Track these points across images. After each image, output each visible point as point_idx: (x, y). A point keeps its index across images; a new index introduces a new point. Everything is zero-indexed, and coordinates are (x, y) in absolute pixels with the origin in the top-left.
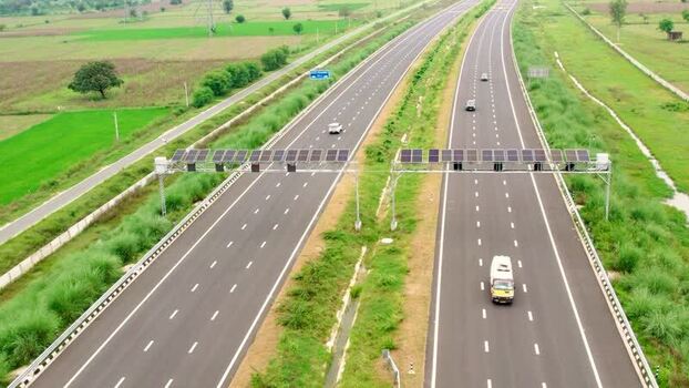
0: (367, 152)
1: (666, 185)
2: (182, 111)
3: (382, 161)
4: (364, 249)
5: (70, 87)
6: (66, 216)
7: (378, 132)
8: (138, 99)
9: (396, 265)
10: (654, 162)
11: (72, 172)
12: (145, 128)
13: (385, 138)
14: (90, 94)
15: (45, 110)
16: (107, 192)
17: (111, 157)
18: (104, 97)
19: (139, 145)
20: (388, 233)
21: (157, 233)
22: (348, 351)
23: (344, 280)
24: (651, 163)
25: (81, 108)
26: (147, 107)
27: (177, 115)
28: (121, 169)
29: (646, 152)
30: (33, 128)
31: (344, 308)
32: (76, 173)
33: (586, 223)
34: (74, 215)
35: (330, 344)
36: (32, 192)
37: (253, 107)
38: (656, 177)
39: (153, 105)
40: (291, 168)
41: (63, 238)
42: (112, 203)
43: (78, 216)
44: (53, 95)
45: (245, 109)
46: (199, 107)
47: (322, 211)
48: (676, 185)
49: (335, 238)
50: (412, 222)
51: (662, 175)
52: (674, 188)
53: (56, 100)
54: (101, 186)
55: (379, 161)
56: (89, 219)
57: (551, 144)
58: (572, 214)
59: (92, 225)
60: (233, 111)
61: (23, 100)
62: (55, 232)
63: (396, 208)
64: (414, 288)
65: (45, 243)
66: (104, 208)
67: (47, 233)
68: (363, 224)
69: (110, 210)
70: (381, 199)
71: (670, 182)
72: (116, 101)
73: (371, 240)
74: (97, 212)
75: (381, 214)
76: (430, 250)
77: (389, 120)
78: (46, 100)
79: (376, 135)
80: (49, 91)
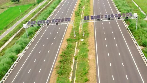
0: (75, 13)
1: (144, 14)
2: (35, 5)
3: (79, 15)
4: (77, 43)
5: (12, 1)
6: (9, 36)
7: (77, 7)
8: (26, 2)
9: (86, 48)
10: (139, 8)
11: (11, 23)
12: (27, 10)
13: (79, 9)
14: (16, 2)
15: (7, 7)
16: (18, 28)
17: (19, 18)
18: (19, 3)
19: (26, 14)
20: (82, 38)
21: (26, 43)
22: (76, 81)
23: (73, 54)
24: (139, 9)
25: (14, 6)
26: (28, 4)
27: (34, 6)
28: (21, 22)
29: (137, 6)
30: (4, 12)
31: (73, 64)
32: (12, 24)
33: (131, 30)
34: (10, 36)
35: (70, 78)
36: (2, 30)
37: (50, 2)
38: (141, 13)
39: (29, 4)
40: (57, 24)
41: (8, 42)
42: (19, 31)
43: (11, 36)
44: (9, 3)
45: (48, 3)
46: (39, 3)
47: (66, 32)
48: (146, 14)
49: (70, 41)
50: (88, 34)
51: (142, 12)
52: (146, 15)
53: (9, 4)
54: (17, 27)
55: (78, 15)
56: (14, 36)
57: (117, 7)
58: (126, 28)
59: (14, 38)
60: (46, 4)
61: (2, 5)
62: (6, 41)
63: (84, 29)
64: (91, 57)
65: (4, 44)
66: (17, 33)
67: (4, 42)
68: (76, 35)
69: (18, 33)
70: (80, 26)
71: (144, 13)
72: (21, 3)
73: (78, 40)
74: (16, 34)
75: (80, 31)
76: (93, 42)
77: (79, 3)
78: (7, 5)
79: (77, 8)
80: (8, 2)
